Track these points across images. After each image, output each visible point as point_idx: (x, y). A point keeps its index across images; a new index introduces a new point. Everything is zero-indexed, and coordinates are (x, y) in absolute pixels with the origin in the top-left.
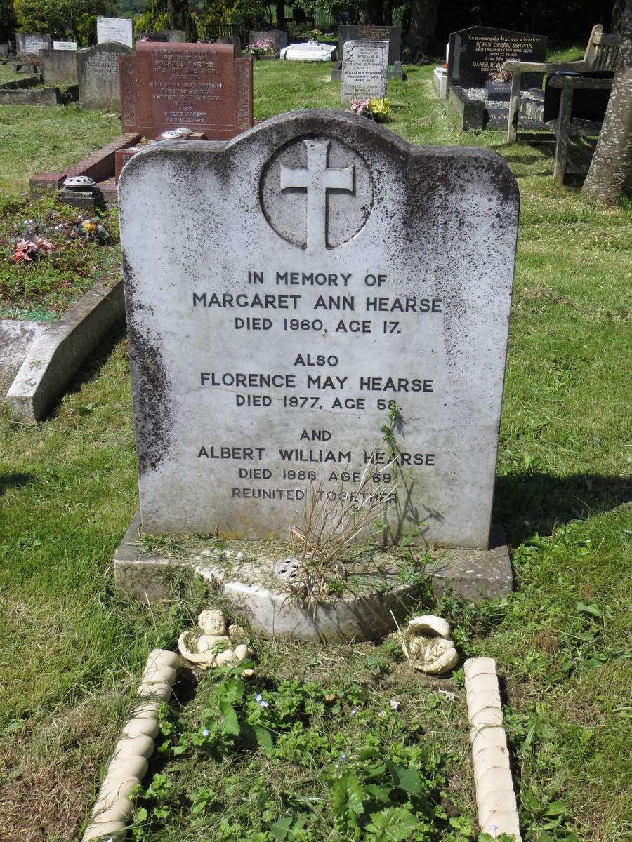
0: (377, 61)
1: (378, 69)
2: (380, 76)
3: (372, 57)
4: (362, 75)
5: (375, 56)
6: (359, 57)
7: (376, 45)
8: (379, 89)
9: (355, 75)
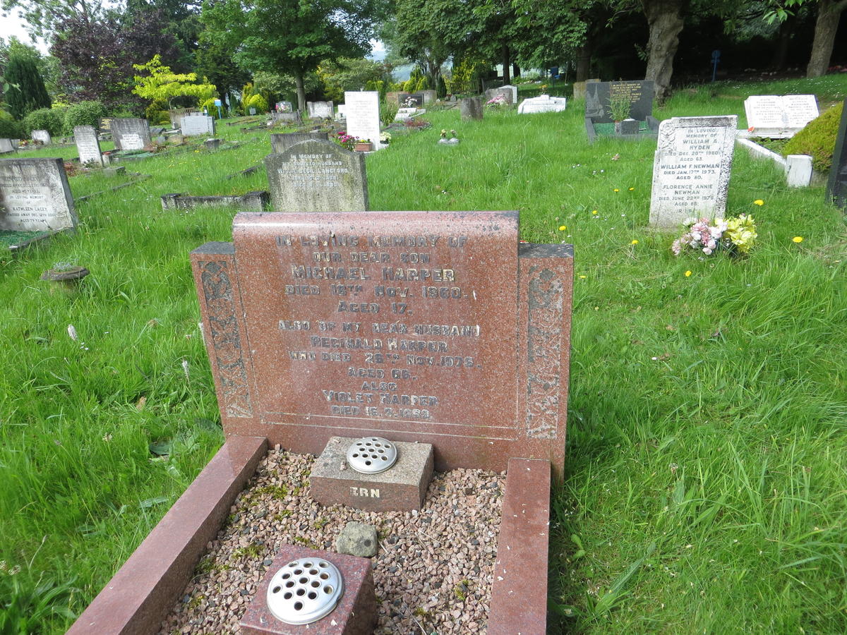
0: (714, 148)
1: (717, 159)
2: (718, 170)
3: (707, 141)
4: (687, 169)
5: (712, 140)
6: (685, 142)
7: (715, 122)
8: (715, 190)
9: (677, 170)
